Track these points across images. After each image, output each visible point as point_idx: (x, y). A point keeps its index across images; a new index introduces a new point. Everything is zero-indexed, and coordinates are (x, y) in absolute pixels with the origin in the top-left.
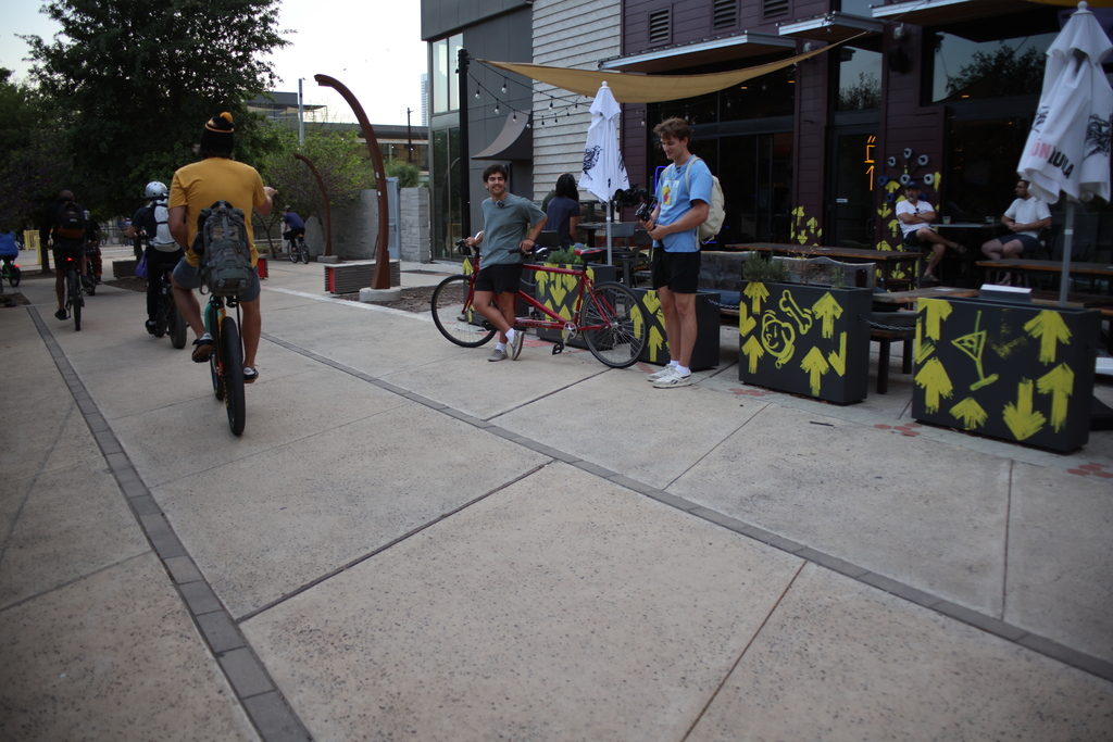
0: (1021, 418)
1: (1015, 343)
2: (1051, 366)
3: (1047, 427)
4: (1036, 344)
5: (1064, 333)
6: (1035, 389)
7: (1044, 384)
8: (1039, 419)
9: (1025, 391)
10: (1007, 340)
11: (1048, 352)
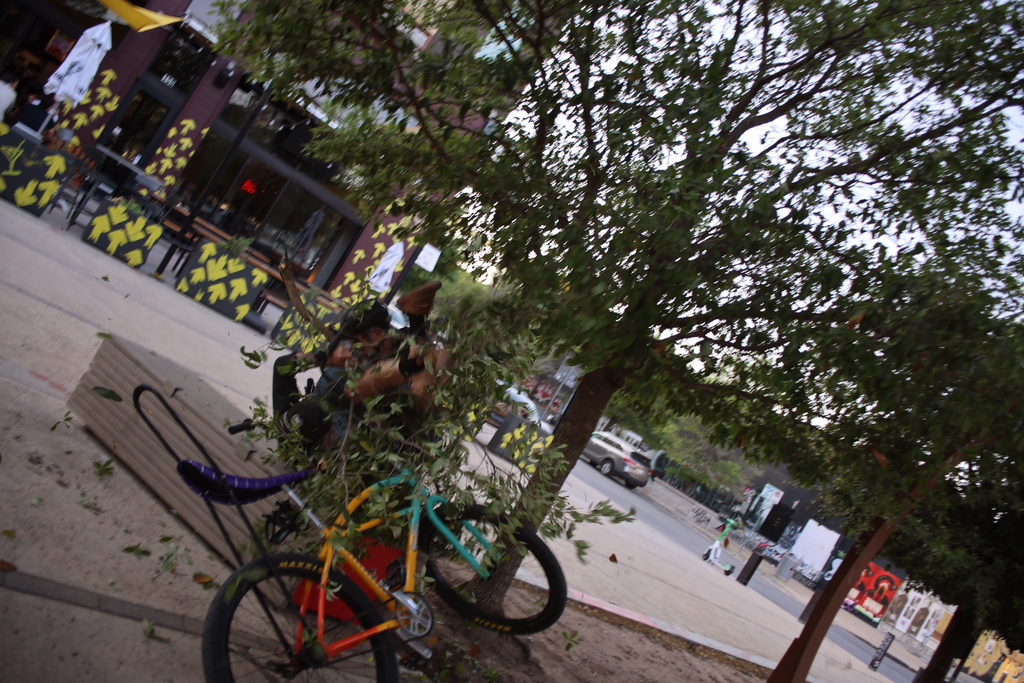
0: (24, 195)
1: (36, 163)
2: (49, 180)
3: (35, 205)
4: (47, 168)
5: (62, 169)
6: (37, 187)
7: (43, 186)
8: (33, 200)
9: (32, 186)
10: (33, 159)
11: (51, 173)
